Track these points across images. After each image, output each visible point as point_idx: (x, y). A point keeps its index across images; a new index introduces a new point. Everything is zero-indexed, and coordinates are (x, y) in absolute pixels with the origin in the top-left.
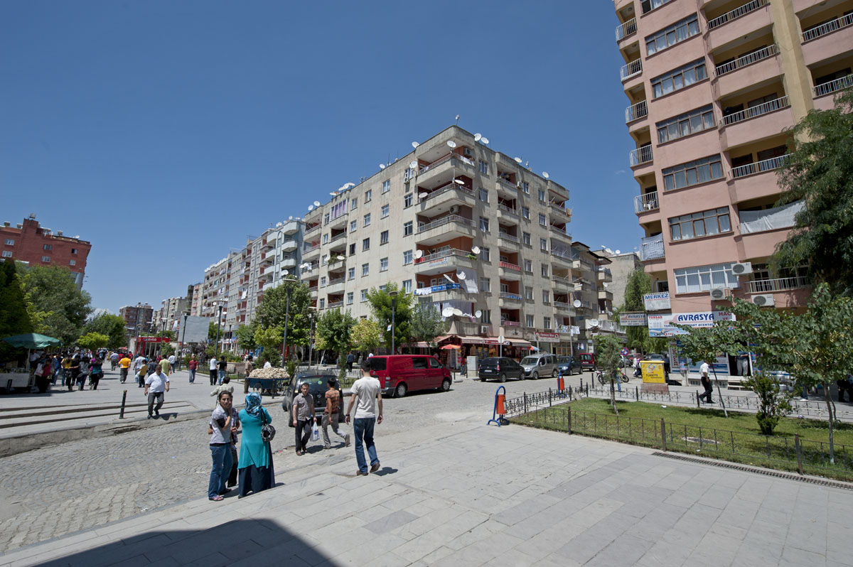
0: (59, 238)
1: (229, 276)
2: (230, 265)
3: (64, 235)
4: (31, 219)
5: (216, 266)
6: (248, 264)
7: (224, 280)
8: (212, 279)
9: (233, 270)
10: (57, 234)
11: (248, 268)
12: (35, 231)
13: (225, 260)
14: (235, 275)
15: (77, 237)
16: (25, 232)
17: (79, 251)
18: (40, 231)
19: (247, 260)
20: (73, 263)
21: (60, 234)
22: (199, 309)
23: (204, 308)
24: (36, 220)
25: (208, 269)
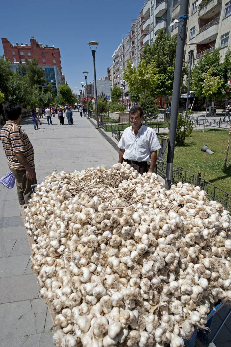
0: (46, 48)
1: (124, 56)
2: (124, 48)
3: (48, 46)
4: (32, 39)
5: (117, 51)
6: (133, 43)
7: (122, 59)
8: (116, 61)
9: (126, 50)
10: (45, 46)
11: (133, 46)
12: (36, 45)
13: (121, 45)
14: (127, 53)
15: (53, 46)
16: (32, 47)
17: (55, 53)
18: (38, 45)
19: (132, 40)
20: (54, 61)
21: (47, 46)
22: (112, 81)
23: (115, 80)
24: (34, 39)
25: (114, 55)
